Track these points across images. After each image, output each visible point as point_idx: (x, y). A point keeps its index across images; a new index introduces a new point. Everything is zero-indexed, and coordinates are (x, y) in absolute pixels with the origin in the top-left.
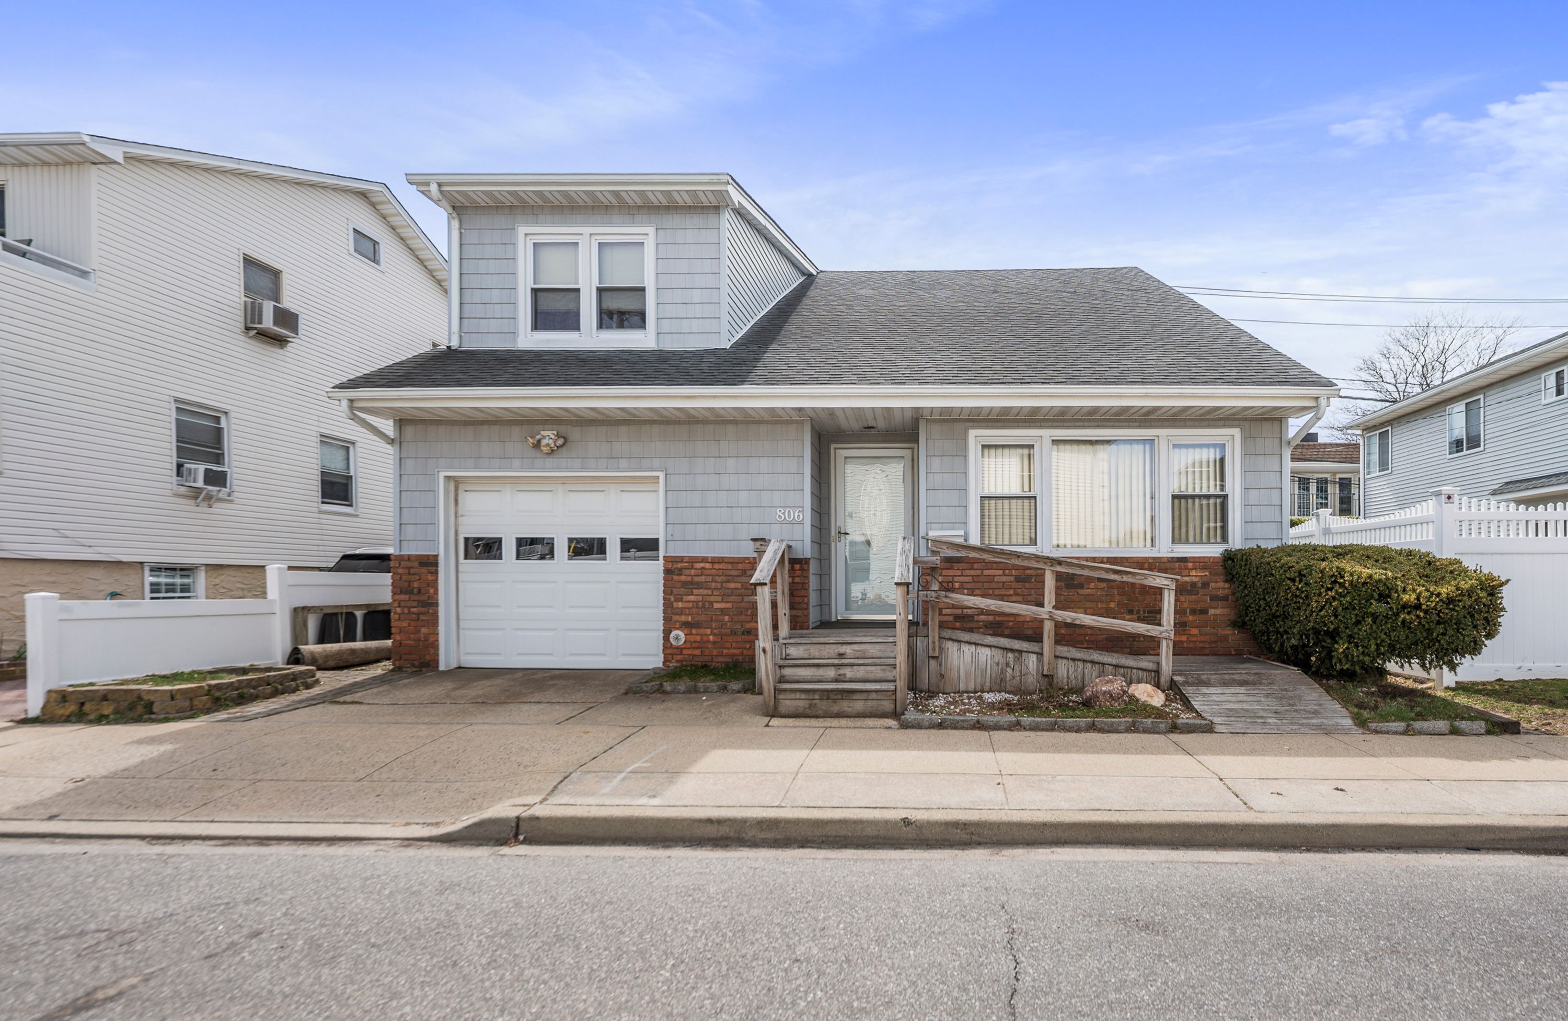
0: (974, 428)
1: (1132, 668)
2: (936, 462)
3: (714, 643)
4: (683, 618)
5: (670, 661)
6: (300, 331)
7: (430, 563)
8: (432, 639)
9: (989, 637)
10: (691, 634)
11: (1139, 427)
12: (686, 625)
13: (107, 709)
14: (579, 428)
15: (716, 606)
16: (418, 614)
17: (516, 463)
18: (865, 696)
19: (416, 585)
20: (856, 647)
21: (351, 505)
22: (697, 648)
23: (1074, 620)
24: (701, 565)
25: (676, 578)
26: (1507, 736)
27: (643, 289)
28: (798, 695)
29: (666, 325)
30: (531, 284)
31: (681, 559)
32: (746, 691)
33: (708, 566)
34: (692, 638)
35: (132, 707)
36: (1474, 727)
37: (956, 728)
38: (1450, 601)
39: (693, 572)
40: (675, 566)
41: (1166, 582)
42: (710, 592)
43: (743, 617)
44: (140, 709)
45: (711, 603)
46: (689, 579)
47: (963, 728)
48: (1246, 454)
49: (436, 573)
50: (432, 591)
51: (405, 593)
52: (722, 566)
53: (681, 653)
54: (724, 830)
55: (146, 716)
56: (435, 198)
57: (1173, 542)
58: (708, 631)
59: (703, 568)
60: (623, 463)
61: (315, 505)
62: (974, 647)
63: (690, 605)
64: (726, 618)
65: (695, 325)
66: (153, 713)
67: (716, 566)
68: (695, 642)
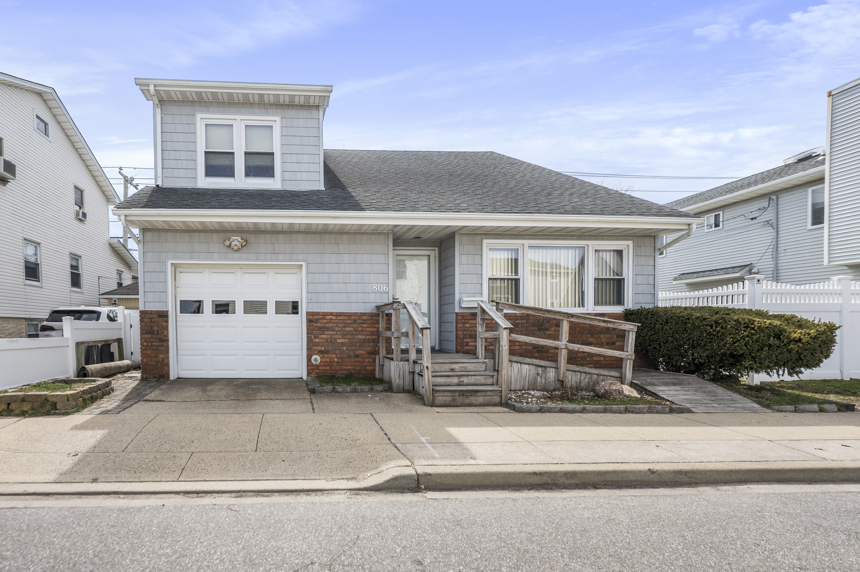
0: (486, 238)
1: (607, 376)
2: (464, 257)
3: (337, 363)
4: (319, 348)
5: (311, 374)
6: (17, 175)
7: (163, 315)
8: (166, 361)
9: (527, 359)
10: (324, 357)
11: (578, 239)
12: (320, 352)
13: (26, 407)
14: (254, 235)
15: (339, 341)
16: (157, 346)
17: (216, 255)
18: (484, 394)
19: (155, 328)
20: (461, 365)
21: (39, 281)
22: (328, 366)
23: (579, 349)
24: (330, 317)
25: (315, 324)
26: (850, 412)
27: (272, 154)
28: (446, 394)
29: (287, 175)
30: (204, 149)
31: (318, 314)
32: (386, 391)
33: (333, 317)
34: (324, 360)
35: (42, 405)
36: (832, 408)
37: (551, 412)
38: (815, 338)
39: (325, 321)
40: (314, 318)
41: (632, 327)
42: (335, 333)
43: (354, 347)
44: (48, 407)
45: (336, 339)
46: (323, 325)
47: (554, 412)
48: (635, 255)
49: (167, 322)
50: (166, 332)
51: (149, 334)
52: (342, 318)
53: (318, 369)
54: (545, 479)
55: (53, 411)
56: (152, 94)
57: (595, 304)
58: (334, 356)
59: (331, 319)
60: (281, 256)
61: (22, 280)
62: (519, 364)
63: (323, 341)
64: (345, 348)
65: (305, 176)
66: (57, 410)
67: (339, 318)
68: (327, 362)
